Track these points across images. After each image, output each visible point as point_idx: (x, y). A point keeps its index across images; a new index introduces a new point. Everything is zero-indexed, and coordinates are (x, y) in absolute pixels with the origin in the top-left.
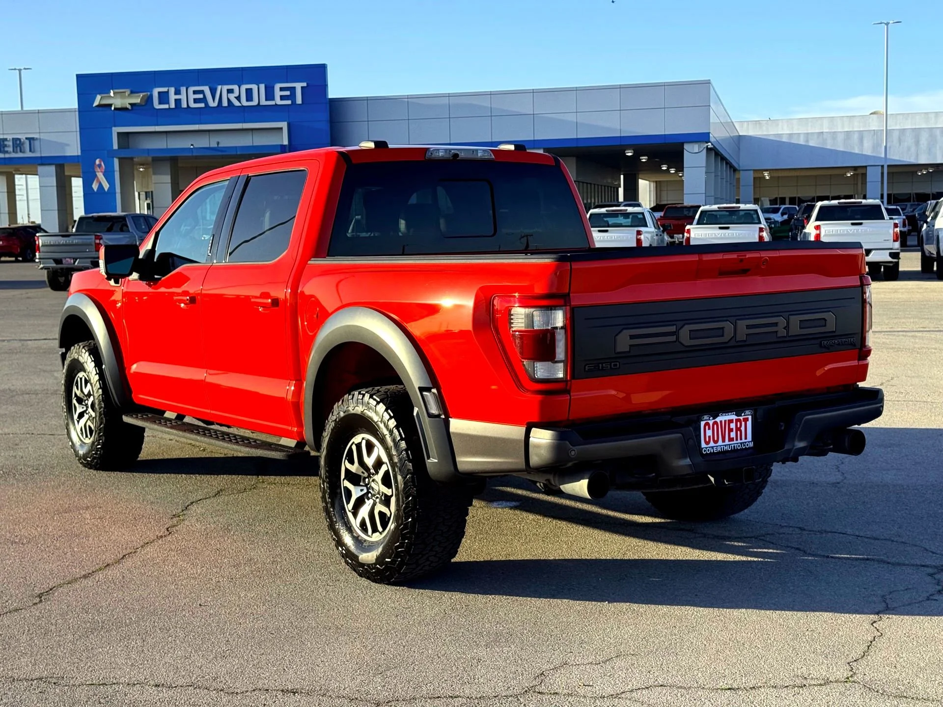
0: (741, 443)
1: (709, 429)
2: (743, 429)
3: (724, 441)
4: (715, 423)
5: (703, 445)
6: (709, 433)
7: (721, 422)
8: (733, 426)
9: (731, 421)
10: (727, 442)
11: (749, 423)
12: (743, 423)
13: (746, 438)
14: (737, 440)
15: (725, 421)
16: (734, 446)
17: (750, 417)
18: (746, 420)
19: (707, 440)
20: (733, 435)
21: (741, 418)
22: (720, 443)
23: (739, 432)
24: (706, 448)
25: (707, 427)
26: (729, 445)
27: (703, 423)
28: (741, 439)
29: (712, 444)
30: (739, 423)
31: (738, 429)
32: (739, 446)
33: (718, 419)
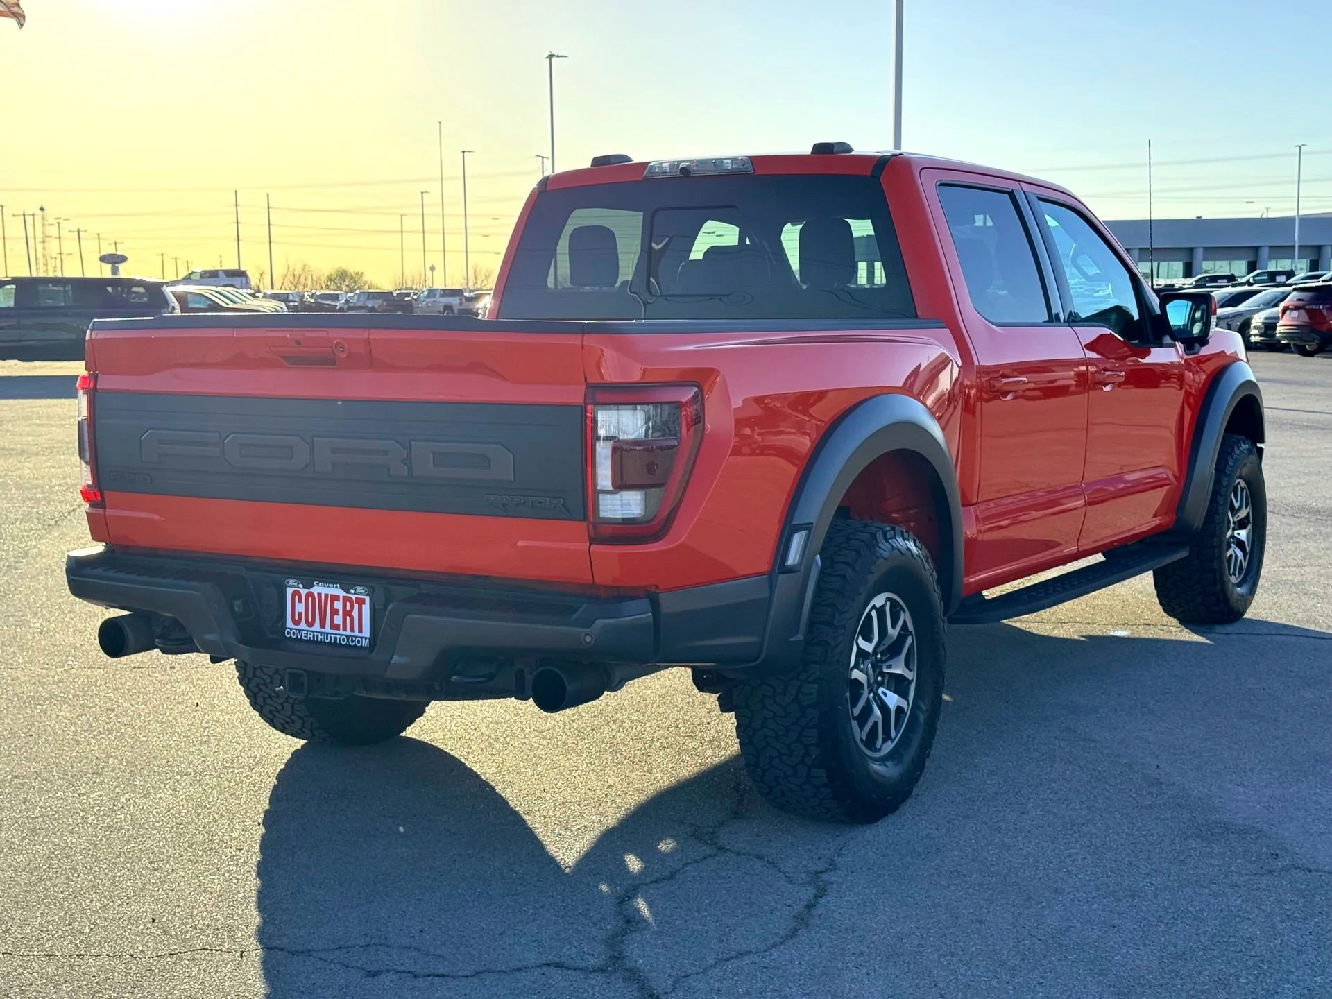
0: (348, 637)
1: (300, 601)
2: (355, 613)
3: (323, 625)
4: (310, 595)
5: (289, 624)
6: (300, 608)
7: (319, 595)
8: (338, 605)
9: (335, 598)
10: (328, 629)
11: (366, 608)
12: (356, 606)
13: (360, 631)
14: (345, 629)
15: (326, 596)
16: (335, 638)
17: (367, 599)
18: (360, 602)
19: (297, 618)
20: (338, 620)
21: (354, 597)
22: (317, 627)
23: (348, 618)
24: (291, 629)
25: (297, 598)
26: (327, 634)
27: (289, 591)
28: (352, 630)
29: (303, 626)
30: (348, 604)
31: (347, 613)
32: (344, 640)
33: (316, 590)
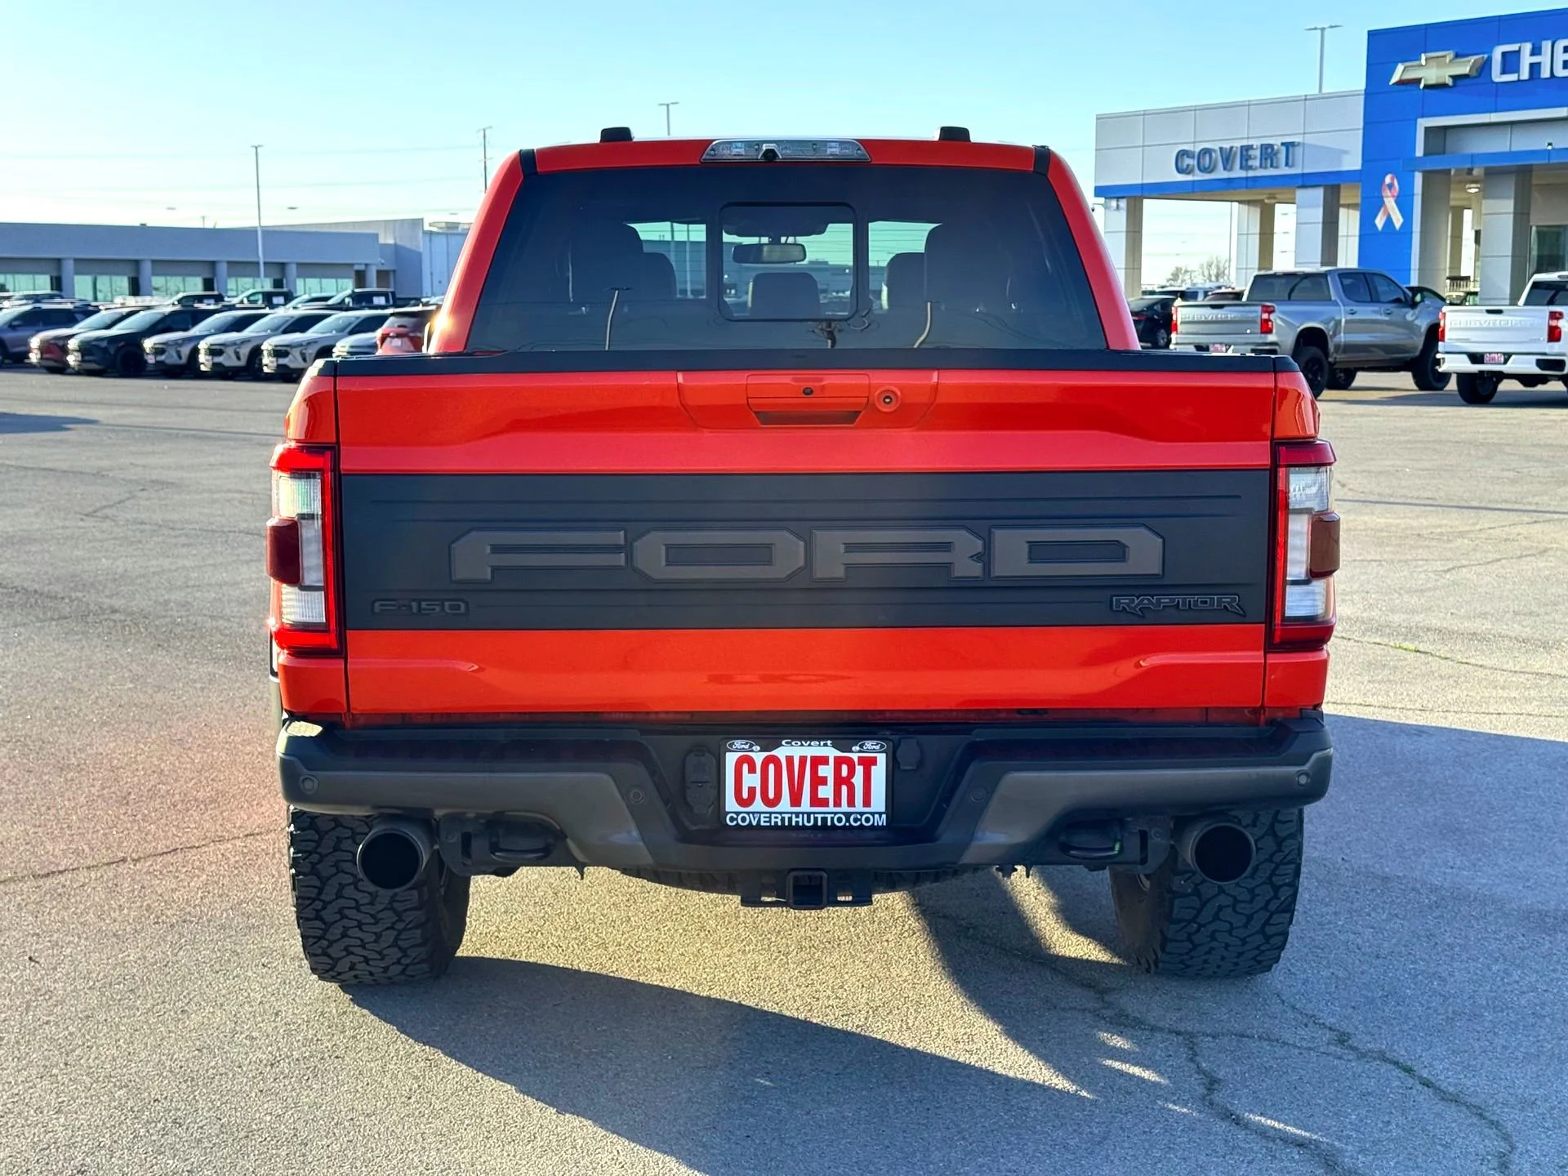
0: (848, 815)
1: (752, 770)
2: (858, 780)
3: (796, 800)
4: (775, 760)
5: (731, 804)
6: (751, 780)
7: (790, 760)
8: (826, 771)
9: (820, 760)
10: (806, 805)
11: (879, 773)
12: (859, 770)
13: (867, 802)
14: (837, 803)
15: (803, 760)
16: (824, 820)
17: (882, 758)
18: (868, 763)
19: (745, 795)
20: (826, 792)
21: (855, 757)
22: (785, 804)
23: (844, 789)
24: (738, 813)
25: (745, 767)
26: (809, 814)
27: (731, 759)
28: (851, 803)
29: (758, 805)
30: (845, 768)
31: (839, 781)
32: (840, 820)
33: (781, 753)
